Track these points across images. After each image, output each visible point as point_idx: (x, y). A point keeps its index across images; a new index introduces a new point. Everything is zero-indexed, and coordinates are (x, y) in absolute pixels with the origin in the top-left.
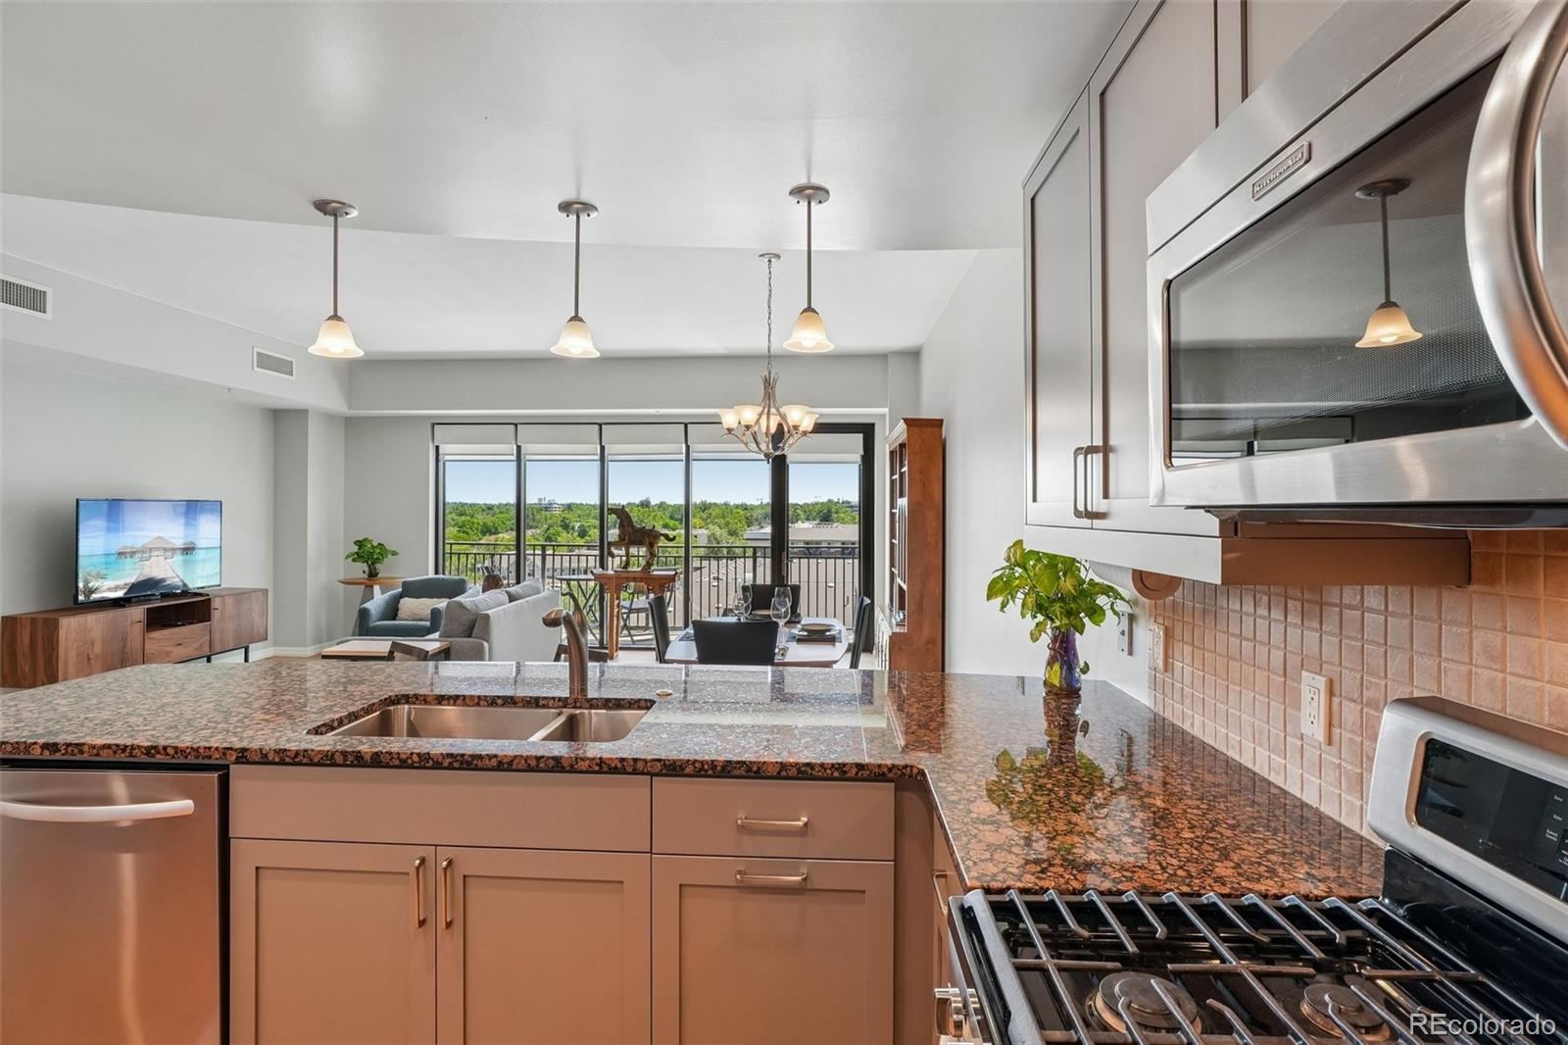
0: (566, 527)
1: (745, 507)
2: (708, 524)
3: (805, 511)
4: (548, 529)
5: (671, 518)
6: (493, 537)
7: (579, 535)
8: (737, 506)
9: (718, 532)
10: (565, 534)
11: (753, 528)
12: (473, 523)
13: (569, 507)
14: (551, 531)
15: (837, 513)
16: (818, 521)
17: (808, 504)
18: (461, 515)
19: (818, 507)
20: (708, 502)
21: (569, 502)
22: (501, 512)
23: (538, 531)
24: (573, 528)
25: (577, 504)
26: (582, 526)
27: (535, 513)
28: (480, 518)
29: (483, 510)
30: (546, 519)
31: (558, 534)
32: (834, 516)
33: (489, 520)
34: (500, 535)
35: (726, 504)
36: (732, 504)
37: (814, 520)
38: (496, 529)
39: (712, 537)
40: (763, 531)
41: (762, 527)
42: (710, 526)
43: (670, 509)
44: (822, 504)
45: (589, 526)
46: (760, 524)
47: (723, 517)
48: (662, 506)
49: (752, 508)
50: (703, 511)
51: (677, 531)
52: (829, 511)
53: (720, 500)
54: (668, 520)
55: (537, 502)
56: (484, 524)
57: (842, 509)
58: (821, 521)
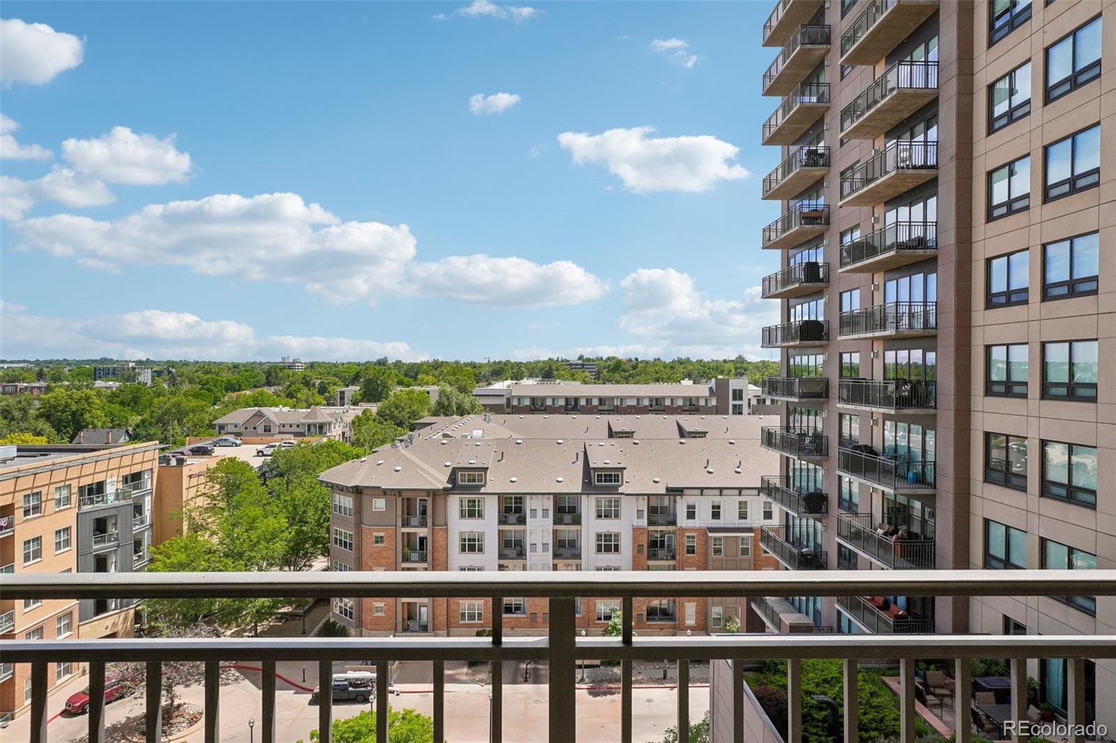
0: (307, 384)
1: (474, 365)
2: (439, 381)
3: (528, 369)
4: (290, 386)
5: (406, 375)
6: (235, 395)
7: (319, 392)
8: (466, 365)
9: (448, 389)
10: (306, 390)
11: (481, 384)
12: (217, 381)
13: (312, 366)
14: (293, 388)
15: (557, 370)
16: (540, 379)
17: (531, 363)
18: (207, 373)
19: (540, 365)
20: (440, 360)
21: (312, 361)
22: (246, 371)
23: (281, 388)
24: (314, 384)
25: (319, 363)
26: (322, 383)
27: (278, 371)
28: (225, 376)
29: (229, 368)
30: (289, 376)
31: (299, 390)
32: (555, 373)
33: (234, 377)
34: (243, 392)
35: (457, 363)
36: (462, 362)
37: (536, 377)
38: (240, 386)
39: (442, 393)
40: (491, 387)
41: (490, 384)
42: (442, 383)
43: (405, 367)
44: (544, 362)
45: (329, 383)
46: (488, 380)
47: (454, 374)
48: (398, 364)
49: (481, 366)
50: (436, 369)
51: (411, 388)
52: (551, 368)
53: (451, 359)
54: (402, 377)
55: (280, 360)
56: (229, 381)
57: (563, 367)
58: (543, 377)
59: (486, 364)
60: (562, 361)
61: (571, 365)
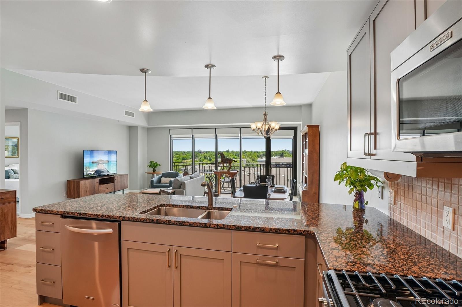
0: (205, 158)
1: (257, 152)
2: (246, 157)
3: (275, 153)
4: (201, 158)
5: (235, 155)
6: (185, 161)
7: (209, 160)
8: (255, 152)
9: (249, 159)
10: (205, 160)
11: (259, 158)
12: (180, 157)
13: (206, 152)
14: (201, 159)
15: (285, 154)
16: (279, 156)
17: (276, 151)
18: (177, 154)
19: (279, 152)
20: (246, 151)
21: (206, 151)
22: (187, 154)
23: (198, 159)
24: (207, 158)
25: (209, 151)
26: (210, 158)
27: (197, 154)
28: (182, 155)
29: (183, 153)
30: (200, 156)
31: (203, 160)
32: (284, 155)
33: (184, 156)
34: (187, 160)
35: (251, 151)
36: (253, 151)
37: (278, 156)
38: (186, 158)
39: (247, 161)
40: (262, 159)
41: (262, 158)
42: (247, 158)
43: (235, 153)
44: (281, 151)
45: (212, 158)
46: (262, 157)
47: (251, 155)
48: (233, 152)
49: (259, 152)
50: (245, 154)
51: (237, 159)
52: (283, 153)
54: (234, 156)
55: (197, 151)
56: (183, 157)
57: (287, 153)
58: (280, 156)
59: (261, 152)
60: (287, 151)
61: (290, 152)
